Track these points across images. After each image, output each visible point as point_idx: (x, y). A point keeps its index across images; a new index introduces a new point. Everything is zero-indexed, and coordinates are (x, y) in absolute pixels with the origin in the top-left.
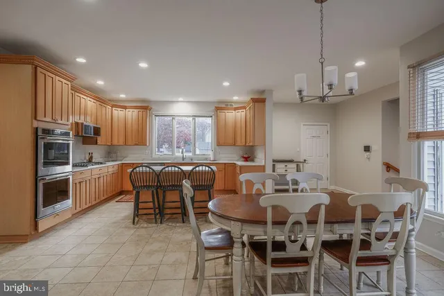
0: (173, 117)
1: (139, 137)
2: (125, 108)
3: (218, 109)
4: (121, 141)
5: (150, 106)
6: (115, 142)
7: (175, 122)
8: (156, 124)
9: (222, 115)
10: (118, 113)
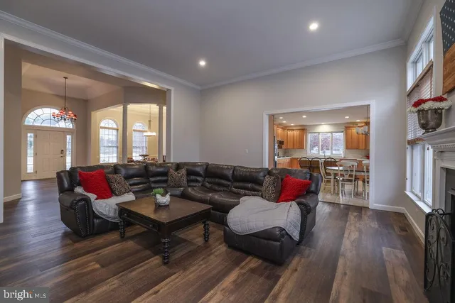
0: (319, 133)
1: (300, 144)
2: (293, 130)
3: (346, 128)
4: (292, 147)
5: (306, 128)
6: (289, 147)
7: (320, 136)
8: (310, 137)
9: (350, 131)
10: (290, 133)
